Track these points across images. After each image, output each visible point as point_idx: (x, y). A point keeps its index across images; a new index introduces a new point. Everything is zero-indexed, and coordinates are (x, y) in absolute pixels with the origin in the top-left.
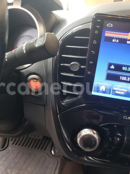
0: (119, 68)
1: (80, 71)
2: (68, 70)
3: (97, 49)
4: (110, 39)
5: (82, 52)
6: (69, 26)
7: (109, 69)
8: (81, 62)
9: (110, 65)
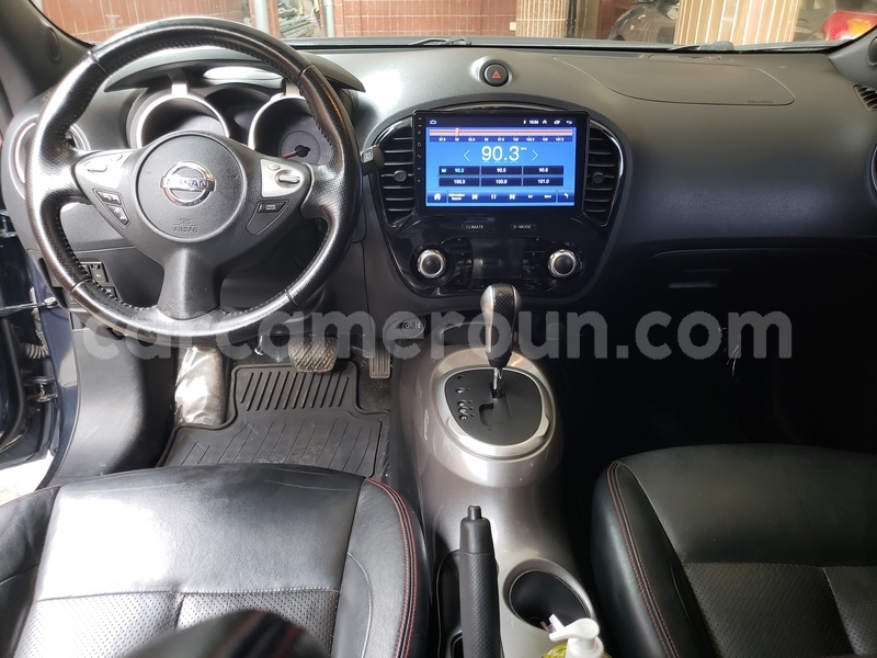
0: (451, 170)
1: (409, 181)
2: (392, 181)
3: (422, 151)
4: (435, 139)
5: (406, 157)
6: (383, 123)
7: (441, 173)
8: (407, 169)
9: (441, 168)
